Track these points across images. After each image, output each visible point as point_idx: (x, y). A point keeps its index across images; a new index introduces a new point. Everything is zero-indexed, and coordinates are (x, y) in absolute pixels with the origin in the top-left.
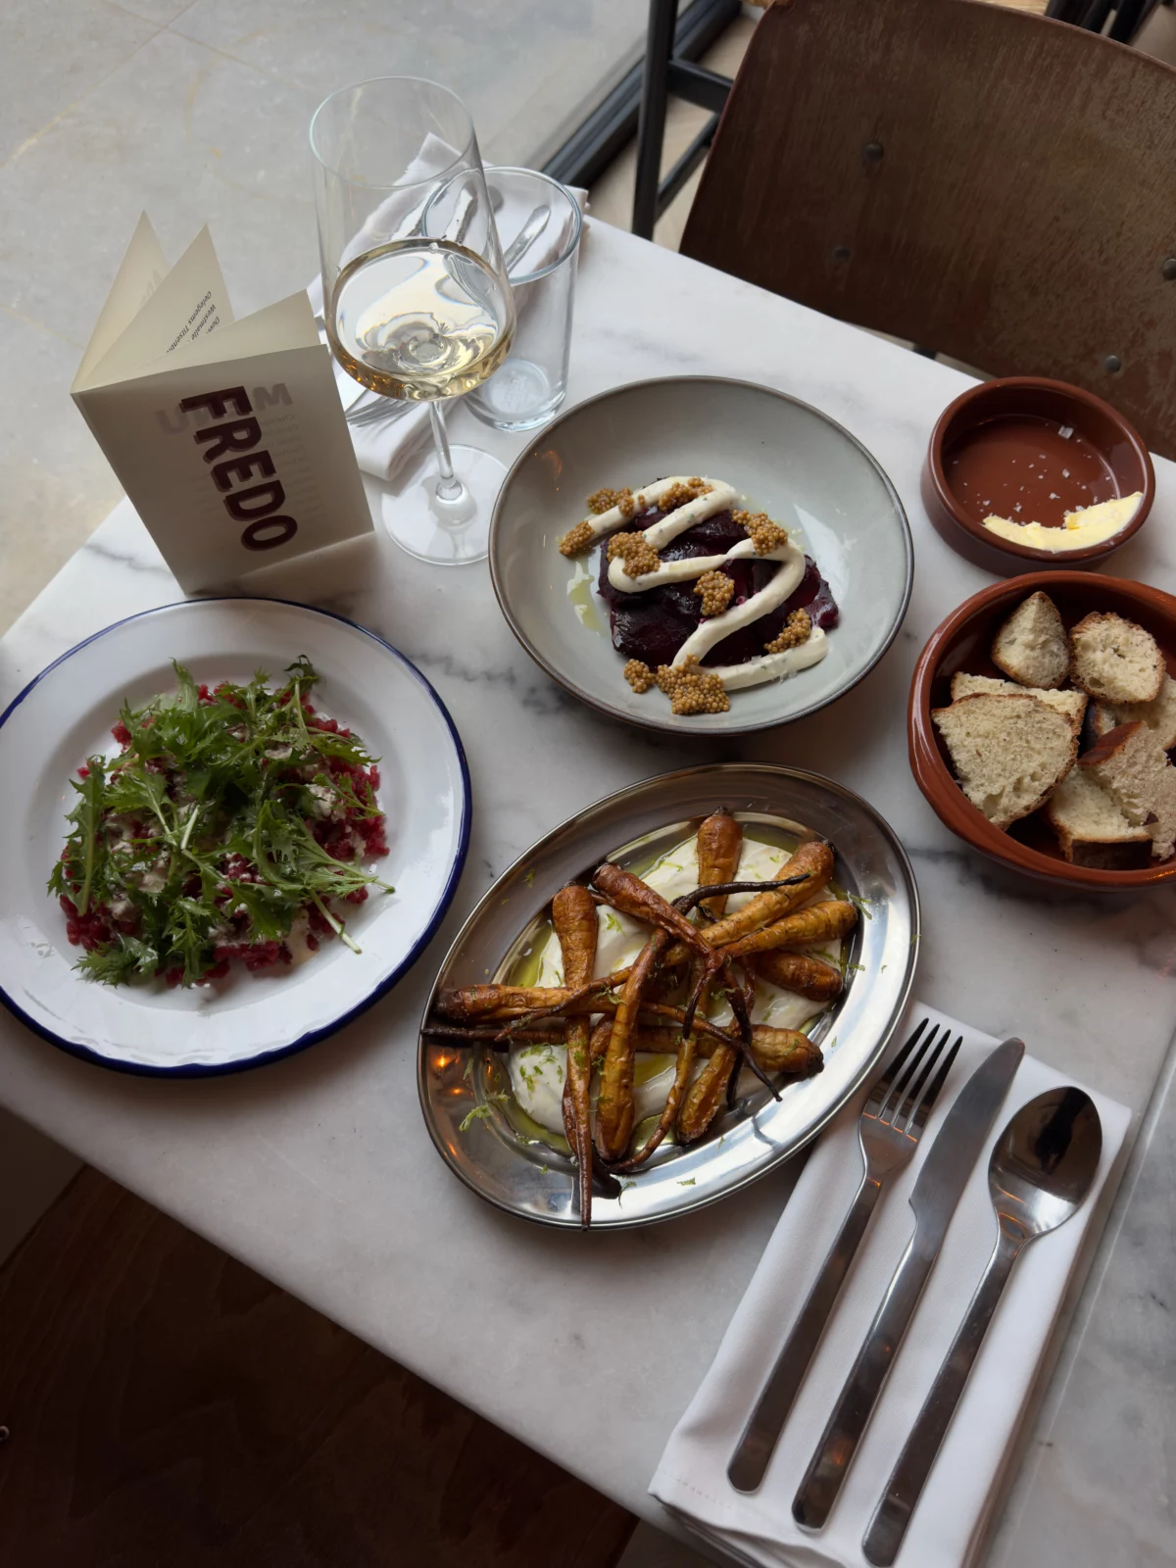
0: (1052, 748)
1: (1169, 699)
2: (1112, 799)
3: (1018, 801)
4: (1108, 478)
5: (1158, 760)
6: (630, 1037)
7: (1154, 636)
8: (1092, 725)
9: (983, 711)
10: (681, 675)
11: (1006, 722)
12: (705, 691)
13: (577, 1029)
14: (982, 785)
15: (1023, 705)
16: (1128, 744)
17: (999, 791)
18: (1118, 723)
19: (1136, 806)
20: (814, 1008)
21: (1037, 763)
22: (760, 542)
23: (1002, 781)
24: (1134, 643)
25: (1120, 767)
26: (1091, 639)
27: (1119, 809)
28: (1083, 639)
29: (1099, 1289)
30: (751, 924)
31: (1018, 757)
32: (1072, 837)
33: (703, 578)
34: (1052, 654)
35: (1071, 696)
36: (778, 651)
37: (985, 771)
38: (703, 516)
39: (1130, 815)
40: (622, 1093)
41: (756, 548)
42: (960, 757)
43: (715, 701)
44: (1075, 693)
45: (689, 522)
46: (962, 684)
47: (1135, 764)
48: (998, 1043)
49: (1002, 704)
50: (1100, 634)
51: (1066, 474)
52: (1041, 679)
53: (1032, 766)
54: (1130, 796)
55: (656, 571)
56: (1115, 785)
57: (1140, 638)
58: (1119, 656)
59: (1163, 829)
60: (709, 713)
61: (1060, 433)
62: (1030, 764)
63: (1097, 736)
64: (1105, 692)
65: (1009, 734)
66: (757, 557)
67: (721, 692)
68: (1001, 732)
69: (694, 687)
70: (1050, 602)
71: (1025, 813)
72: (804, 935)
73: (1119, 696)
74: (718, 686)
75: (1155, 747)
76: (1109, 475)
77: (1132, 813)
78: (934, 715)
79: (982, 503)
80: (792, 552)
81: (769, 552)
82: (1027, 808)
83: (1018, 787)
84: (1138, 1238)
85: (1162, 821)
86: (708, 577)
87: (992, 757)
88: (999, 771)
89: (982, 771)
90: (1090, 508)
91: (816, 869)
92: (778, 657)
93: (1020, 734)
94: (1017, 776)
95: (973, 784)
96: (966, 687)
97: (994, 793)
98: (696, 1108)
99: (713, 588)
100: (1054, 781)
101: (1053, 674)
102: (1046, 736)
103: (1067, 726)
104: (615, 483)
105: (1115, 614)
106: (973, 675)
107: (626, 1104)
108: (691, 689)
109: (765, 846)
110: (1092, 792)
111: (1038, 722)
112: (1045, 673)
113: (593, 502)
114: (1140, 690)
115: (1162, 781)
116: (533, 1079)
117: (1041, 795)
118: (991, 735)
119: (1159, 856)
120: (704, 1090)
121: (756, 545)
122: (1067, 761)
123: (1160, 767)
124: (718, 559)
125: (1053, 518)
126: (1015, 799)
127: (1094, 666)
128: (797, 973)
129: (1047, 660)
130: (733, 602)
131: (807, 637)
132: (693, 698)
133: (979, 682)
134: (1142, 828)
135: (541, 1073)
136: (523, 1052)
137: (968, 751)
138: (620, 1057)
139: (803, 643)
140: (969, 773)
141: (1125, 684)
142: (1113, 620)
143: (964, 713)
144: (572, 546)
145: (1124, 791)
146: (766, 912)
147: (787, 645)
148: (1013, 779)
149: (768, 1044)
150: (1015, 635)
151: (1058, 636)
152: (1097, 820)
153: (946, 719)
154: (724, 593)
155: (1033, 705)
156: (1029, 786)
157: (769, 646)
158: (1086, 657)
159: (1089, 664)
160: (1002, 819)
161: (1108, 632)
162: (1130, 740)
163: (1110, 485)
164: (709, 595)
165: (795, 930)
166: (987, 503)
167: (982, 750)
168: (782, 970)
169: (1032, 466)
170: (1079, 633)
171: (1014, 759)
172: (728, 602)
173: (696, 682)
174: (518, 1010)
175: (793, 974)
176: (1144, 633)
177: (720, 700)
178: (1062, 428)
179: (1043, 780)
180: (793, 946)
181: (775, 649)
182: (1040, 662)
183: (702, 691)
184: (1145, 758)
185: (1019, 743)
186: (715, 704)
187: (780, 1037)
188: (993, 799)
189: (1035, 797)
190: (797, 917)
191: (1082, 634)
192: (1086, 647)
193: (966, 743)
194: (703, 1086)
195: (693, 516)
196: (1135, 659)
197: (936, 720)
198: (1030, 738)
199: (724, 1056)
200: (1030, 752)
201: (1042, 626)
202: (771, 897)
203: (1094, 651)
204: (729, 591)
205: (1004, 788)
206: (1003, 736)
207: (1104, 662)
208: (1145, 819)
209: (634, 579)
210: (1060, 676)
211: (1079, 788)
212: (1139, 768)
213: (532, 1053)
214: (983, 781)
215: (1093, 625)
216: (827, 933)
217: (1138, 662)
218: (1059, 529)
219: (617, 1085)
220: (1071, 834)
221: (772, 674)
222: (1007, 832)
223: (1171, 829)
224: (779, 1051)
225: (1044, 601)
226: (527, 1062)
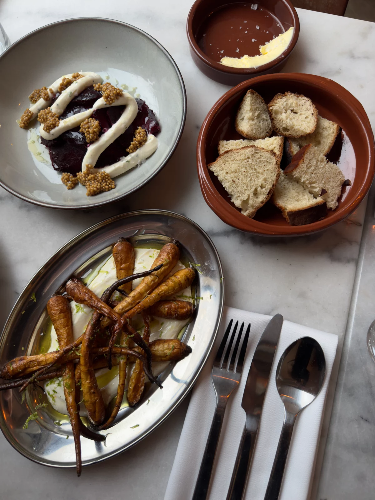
0: (267, 170)
1: (323, 128)
2: (303, 187)
3: (257, 200)
4: (278, 25)
5: (322, 161)
6: (88, 371)
7: (310, 99)
8: (288, 151)
9: (231, 159)
10: (86, 176)
11: (244, 162)
12: (100, 181)
13: (66, 370)
14: (239, 196)
15: (249, 151)
16: (305, 158)
17: (247, 198)
18: (300, 147)
19: (315, 188)
20: (183, 323)
21: (262, 179)
22: (107, 98)
23: (248, 192)
24: (301, 105)
25: (303, 170)
26: (278, 108)
27: (307, 191)
28: (274, 109)
29: (337, 421)
30: (141, 295)
31: (253, 178)
32: (287, 211)
33: (82, 124)
34: (264, 120)
35: (276, 139)
36: (133, 152)
37: (239, 189)
38: (77, 91)
39: (313, 192)
40: (92, 396)
41: (106, 102)
42: (226, 185)
43: (106, 185)
44: (277, 137)
45: (70, 96)
46: (223, 147)
47: (311, 166)
48: (270, 318)
49: (239, 153)
50: (283, 104)
51: (258, 28)
52: (260, 134)
53: (260, 181)
54: (310, 184)
55: (58, 126)
56: (302, 180)
57: (304, 101)
58: (294, 113)
59: (330, 195)
60: (106, 191)
61: (252, 8)
62: (259, 180)
63: (291, 156)
64: (291, 133)
65: (246, 168)
66: (108, 106)
67: (109, 180)
68: (242, 168)
69: (94, 180)
70: (257, 94)
71: (262, 205)
72: (168, 293)
73: (298, 134)
74: (106, 176)
75: (319, 156)
76: (278, 24)
77: (314, 191)
78: (209, 167)
79: (220, 52)
80: (127, 99)
81: (113, 102)
82: (262, 202)
83: (256, 194)
84: (351, 393)
85: (329, 191)
86: (85, 123)
87: (240, 181)
88: (245, 188)
89: (237, 189)
90: (271, 41)
91: (169, 258)
92: (133, 155)
93: (251, 166)
94: (254, 188)
95: (235, 197)
96: (225, 148)
97: (245, 199)
98: (132, 391)
99: (89, 128)
100: (272, 186)
101: (266, 130)
102: (263, 165)
103: (272, 157)
104: (39, 86)
105: (289, 92)
106: (227, 141)
107: (96, 400)
108: (93, 182)
109: (147, 250)
110: (293, 185)
111: (259, 158)
112: (262, 130)
113: (32, 98)
114: (307, 128)
115: (326, 171)
116: (54, 396)
117: (267, 194)
118: (238, 171)
119: (331, 208)
120: (134, 382)
121: (105, 100)
122: (276, 175)
123: (323, 165)
124: (89, 112)
125: (254, 52)
126: (255, 199)
127: (283, 121)
128: (169, 311)
129: (261, 124)
130: (101, 133)
131: (145, 141)
132: (95, 185)
133: (230, 144)
134: (320, 197)
135: (56, 392)
136: (47, 383)
137: (229, 181)
138: (87, 380)
139: (144, 144)
140: (231, 192)
141: (299, 127)
142: (288, 96)
143: (223, 162)
144: (24, 123)
145: (307, 182)
146: (147, 287)
147: (136, 148)
148: (252, 190)
149: (161, 351)
150: (244, 115)
151: (265, 110)
152: (297, 199)
153: (216, 168)
154: (94, 128)
155: (254, 150)
156: (261, 191)
157: (128, 150)
158: (278, 118)
159: (280, 121)
160: (252, 211)
161: (286, 102)
162: (306, 155)
163: (279, 27)
164: (87, 132)
165: (163, 292)
166: (222, 52)
167: (235, 179)
168: (162, 312)
169: (241, 28)
170: (271, 106)
171: (251, 180)
172: (98, 133)
173: (94, 177)
174: (35, 368)
175: (168, 313)
176: (305, 98)
177: (110, 184)
178: (252, 5)
179: (266, 187)
180: (164, 299)
181: (131, 151)
182: (258, 126)
183: (98, 181)
184: (315, 163)
185: (251, 171)
186: (107, 187)
187: (166, 346)
188: (245, 202)
189: (265, 196)
190: (164, 284)
191: (273, 107)
192: (277, 113)
193: (226, 178)
194: (133, 380)
195: (71, 93)
196: (302, 113)
197: (211, 169)
198: (256, 167)
199: (140, 364)
200: (258, 174)
201: (255, 107)
202: (149, 279)
203: (281, 113)
204: (96, 127)
205: (249, 195)
206: (243, 169)
207: (287, 118)
208: (320, 193)
209: (49, 132)
210: (270, 130)
211: (286, 185)
212: (313, 168)
213: (51, 384)
214: (239, 194)
215: (279, 100)
216: (181, 287)
217: (304, 114)
218: (258, 56)
219: (89, 393)
220: (286, 209)
221: (133, 164)
222: (253, 218)
223: (334, 194)
224: (166, 353)
225: (253, 94)
226: (50, 388)
